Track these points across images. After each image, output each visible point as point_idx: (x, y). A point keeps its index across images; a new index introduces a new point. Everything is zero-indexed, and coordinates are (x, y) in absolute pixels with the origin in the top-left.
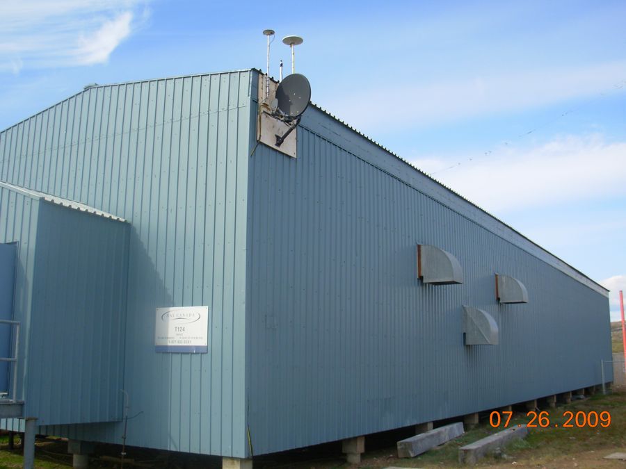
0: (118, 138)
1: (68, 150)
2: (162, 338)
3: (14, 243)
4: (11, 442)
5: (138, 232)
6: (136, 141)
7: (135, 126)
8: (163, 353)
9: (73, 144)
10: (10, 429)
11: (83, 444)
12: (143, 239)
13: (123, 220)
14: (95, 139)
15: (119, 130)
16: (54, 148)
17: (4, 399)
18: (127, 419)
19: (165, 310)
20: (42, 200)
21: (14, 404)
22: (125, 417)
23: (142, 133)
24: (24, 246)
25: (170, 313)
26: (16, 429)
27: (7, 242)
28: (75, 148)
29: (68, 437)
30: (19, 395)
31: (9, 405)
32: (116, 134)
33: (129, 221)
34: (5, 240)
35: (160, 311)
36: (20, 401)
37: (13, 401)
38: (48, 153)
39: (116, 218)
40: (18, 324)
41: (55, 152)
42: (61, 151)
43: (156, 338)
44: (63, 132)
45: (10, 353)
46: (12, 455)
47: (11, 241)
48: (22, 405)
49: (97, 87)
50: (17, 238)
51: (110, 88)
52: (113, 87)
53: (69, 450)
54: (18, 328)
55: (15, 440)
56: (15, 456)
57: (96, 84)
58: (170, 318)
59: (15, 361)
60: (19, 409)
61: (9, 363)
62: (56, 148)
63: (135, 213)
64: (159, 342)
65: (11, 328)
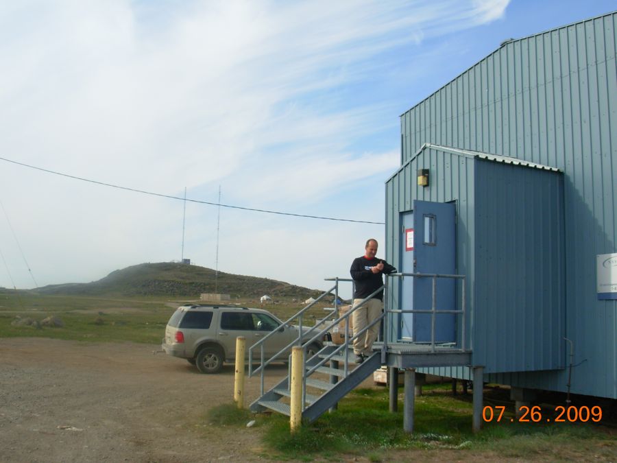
0: (542, 89)
1: (492, 107)
2: (605, 285)
3: (453, 202)
4: (454, 388)
5: (572, 180)
6: (560, 89)
7: (557, 74)
8: (606, 300)
9: (497, 101)
10: (454, 376)
11: (526, 391)
12: (578, 186)
13: (556, 170)
14: (517, 92)
15: (541, 81)
16: (477, 108)
17: (453, 349)
18: (571, 366)
19: (606, 256)
20: (477, 158)
21: (464, 353)
22: (568, 365)
23: (566, 81)
24: (463, 203)
25: (613, 259)
26: (460, 377)
27: (446, 201)
28: (498, 105)
29: (511, 385)
30: (467, 345)
31: (458, 354)
32: (539, 85)
33: (562, 170)
34: (445, 199)
35: (601, 258)
36: (468, 350)
37: (462, 350)
38: (473, 113)
39: (548, 168)
40: (462, 278)
41: (479, 112)
42: (485, 109)
43: (598, 286)
44: (485, 91)
45: (456, 305)
46: (456, 401)
47: (450, 200)
48: (470, 354)
49: (513, 41)
50: (456, 197)
51: (527, 40)
52: (530, 39)
53: (512, 397)
54: (463, 281)
55: (457, 386)
56: (459, 401)
57: (512, 39)
58: (612, 264)
59: (462, 313)
60: (468, 358)
61: (456, 315)
62: (480, 107)
63: (567, 161)
64: (601, 290)
65: (456, 282)
